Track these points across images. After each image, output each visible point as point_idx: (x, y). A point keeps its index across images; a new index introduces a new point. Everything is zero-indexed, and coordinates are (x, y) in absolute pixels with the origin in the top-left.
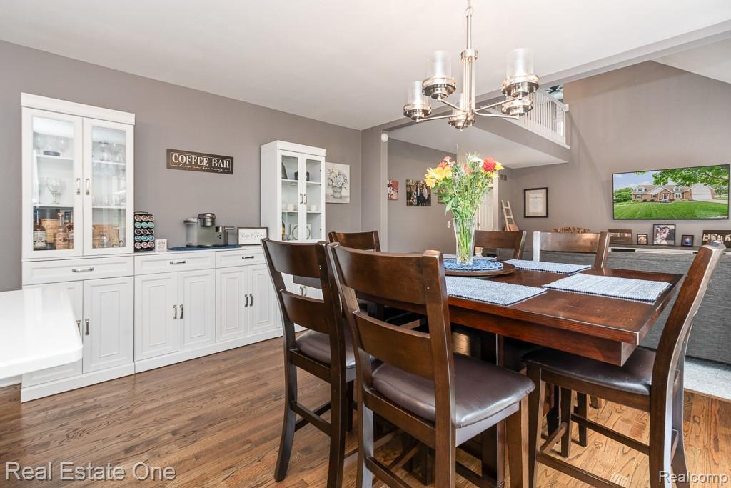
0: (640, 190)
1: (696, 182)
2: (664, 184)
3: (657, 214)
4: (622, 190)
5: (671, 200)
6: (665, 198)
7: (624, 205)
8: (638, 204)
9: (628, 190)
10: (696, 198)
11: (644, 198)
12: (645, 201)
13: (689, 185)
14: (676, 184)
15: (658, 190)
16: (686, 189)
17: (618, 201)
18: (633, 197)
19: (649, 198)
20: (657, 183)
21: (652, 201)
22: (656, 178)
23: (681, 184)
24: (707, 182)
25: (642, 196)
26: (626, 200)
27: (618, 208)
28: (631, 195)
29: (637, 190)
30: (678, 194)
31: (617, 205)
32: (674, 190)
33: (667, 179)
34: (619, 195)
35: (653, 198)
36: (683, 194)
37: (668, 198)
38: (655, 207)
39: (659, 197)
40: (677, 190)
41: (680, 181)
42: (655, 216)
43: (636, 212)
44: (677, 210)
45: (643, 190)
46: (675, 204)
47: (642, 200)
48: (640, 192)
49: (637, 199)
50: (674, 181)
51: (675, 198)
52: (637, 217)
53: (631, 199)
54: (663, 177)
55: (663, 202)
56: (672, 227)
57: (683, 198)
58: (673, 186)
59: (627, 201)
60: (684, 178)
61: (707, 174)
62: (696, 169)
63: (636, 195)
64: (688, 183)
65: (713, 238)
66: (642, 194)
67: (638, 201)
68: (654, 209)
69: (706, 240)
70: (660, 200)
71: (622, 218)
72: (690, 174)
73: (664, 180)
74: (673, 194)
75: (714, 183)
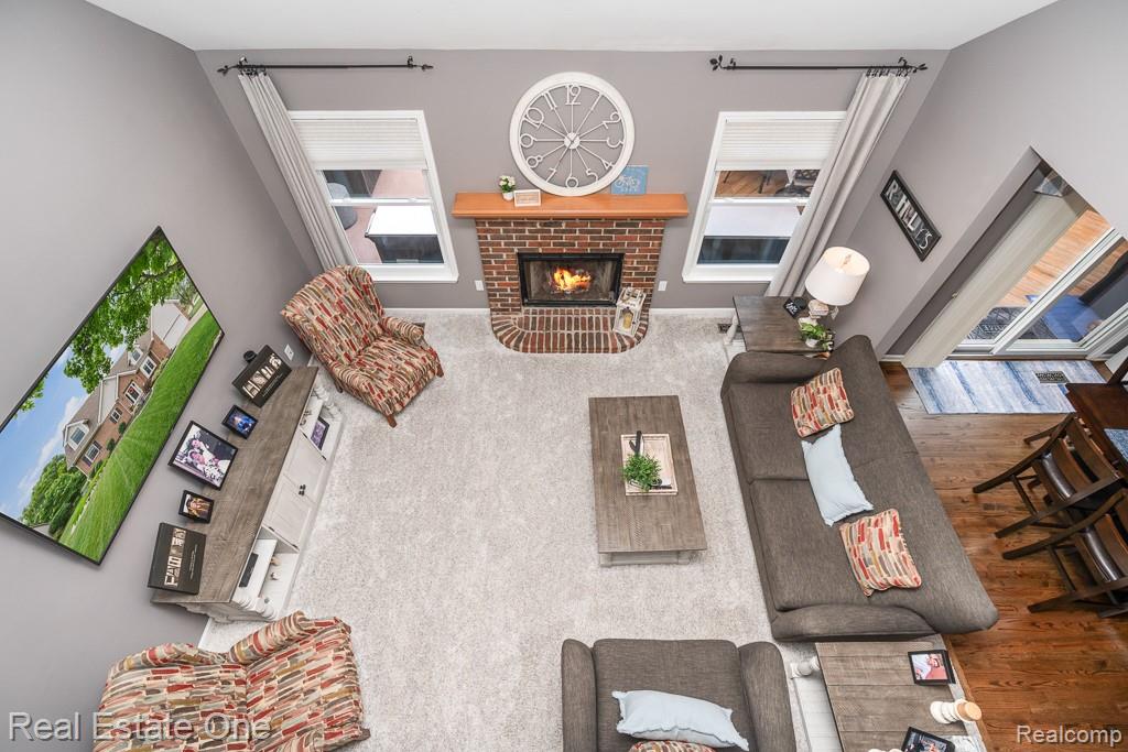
0: (78, 437)
1: (147, 309)
2: (107, 369)
3: (152, 441)
4: (40, 491)
5: (147, 388)
6: (135, 395)
7: (84, 506)
8: (106, 469)
10: (172, 342)
11: (104, 441)
12: (112, 446)
13: (144, 328)
14: (123, 346)
15: (109, 393)
16: (146, 339)
17: (61, 524)
18: (84, 469)
19: (112, 431)
20: (92, 382)
21: (123, 428)
22: (77, 372)
23: (131, 339)
24: (160, 295)
25: (94, 443)
26: (74, 496)
27: (80, 532)
28: (73, 470)
29: (75, 446)
30: (145, 363)
31: (70, 536)
32: (134, 362)
33: (100, 352)
34: (47, 510)
35: (120, 421)
36: (150, 354)
37: (139, 392)
38: (138, 433)
39: (125, 406)
40: (136, 356)
41: (124, 332)
42: (152, 448)
43: (121, 487)
44: (168, 396)
45: (86, 429)
46: (159, 387)
47: (105, 452)
48: (85, 440)
49: (95, 462)
50: (116, 342)
51: (148, 376)
52: (132, 492)
53: (82, 480)
54: (89, 353)
55: (141, 406)
56: (195, 431)
57: (158, 363)
58: (125, 355)
59: (78, 494)
60: (127, 319)
61: (148, 276)
62: (123, 279)
63: (82, 457)
64: (139, 324)
65: (261, 381)
66: (93, 440)
67: (101, 463)
68: (139, 439)
69: (255, 393)
70: (131, 409)
71: (112, 533)
72: (127, 301)
73: (99, 362)
74: (139, 371)
75: (170, 285)
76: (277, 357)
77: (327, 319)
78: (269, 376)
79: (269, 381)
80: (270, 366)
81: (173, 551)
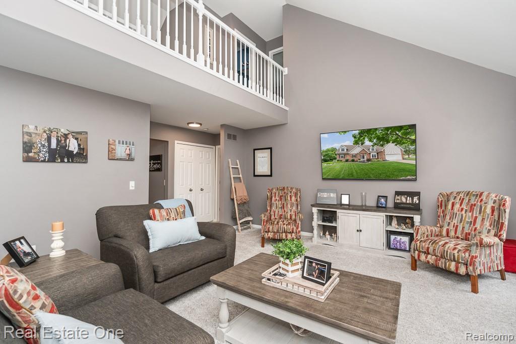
0: (343, 150)
1: (388, 142)
2: (362, 144)
3: (357, 173)
4: (328, 150)
5: (369, 160)
6: (363, 158)
7: (331, 164)
8: (341, 164)
9: (334, 149)
10: (389, 158)
11: (348, 157)
12: (347, 161)
13: (382, 145)
14: (372, 144)
15: (357, 150)
16: (380, 149)
17: (325, 161)
18: (337, 157)
20: (356, 143)
21: (353, 161)
22: (355, 137)
23: (376, 144)
24: (397, 142)
27: (326, 167)
28: (336, 155)
29: (340, 151)
30: (374, 154)
31: (325, 164)
32: (371, 150)
33: (364, 139)
34: (326, 155)
35: (353, 158)
36: (378, 153)
37: (365, 159)
38: (355, 167)
39: (358, 157)
40: (373, 150)
41: (375, 141)
42: (355, 176)
43: (340, 172)
44: (373, 170)
45: (345, 150)
46: (372, 164)
47: (344, 160)
48: (343, 152)
49: (341, 159)
50: (370, 141)
51: (371, 158)
52: (340, 178)
53: (335, 159)
54: (361, 136)
55: (362, 162)
57: (378, 158)
58: (370, 146)
59: (331, 160)
60: (379, 139)
61: (397, 134)
62: (387, 129)
63: (339, 154)
64: (381, 143)
65: (404, 200)
66: (345, 154)
67: (341, 161)
68: (354, 168)
69: (398, 201)
70: (359, 159)
71: (329, 177)
72: (383, 135)
73: (362, 140)
74: (370, 154)
75: (404, 143)
76: (419, 199)
77: (457, 206)
78: (408, 202)
79: (406, 204)
80: (413, 199)
81: (328, 194)
